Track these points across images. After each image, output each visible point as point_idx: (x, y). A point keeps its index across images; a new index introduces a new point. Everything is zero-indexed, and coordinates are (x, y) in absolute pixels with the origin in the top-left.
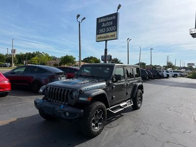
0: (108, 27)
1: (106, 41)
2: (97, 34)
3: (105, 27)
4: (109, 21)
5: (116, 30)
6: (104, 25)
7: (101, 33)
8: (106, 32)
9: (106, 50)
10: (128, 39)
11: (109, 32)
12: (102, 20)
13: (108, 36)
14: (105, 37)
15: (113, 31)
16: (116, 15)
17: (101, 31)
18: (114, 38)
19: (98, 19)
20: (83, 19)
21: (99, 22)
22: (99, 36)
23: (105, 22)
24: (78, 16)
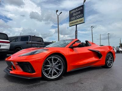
0: (78, 15)
1: (76, 25)
2: (70, 21)
3: (75, 16)
4: (77, 11)
5: (83, 17)
6: (74, 15)
7: (72, 20)
8: (76, 19)
9: (76, 31)
10: (92, 27)
11: (78, 18)
12: (73, 12)
13: (77, 22)
14: (75, 23)
15: (81, 17)
16: (83, 6)
17: (73, 18)
18: (82, 22)
19: (70, 11)
20: (60, 13)
21: (71, 13)
22: (71, 22)
23: (75, 13)
24: (57, 11)
